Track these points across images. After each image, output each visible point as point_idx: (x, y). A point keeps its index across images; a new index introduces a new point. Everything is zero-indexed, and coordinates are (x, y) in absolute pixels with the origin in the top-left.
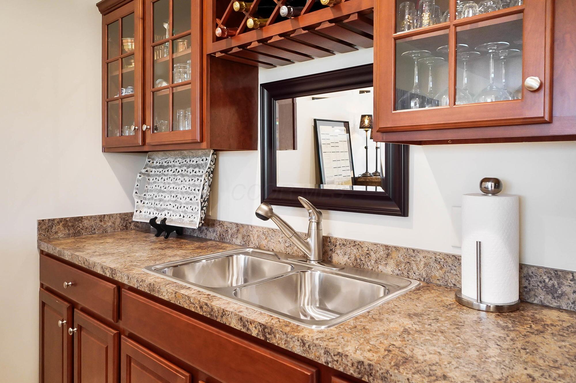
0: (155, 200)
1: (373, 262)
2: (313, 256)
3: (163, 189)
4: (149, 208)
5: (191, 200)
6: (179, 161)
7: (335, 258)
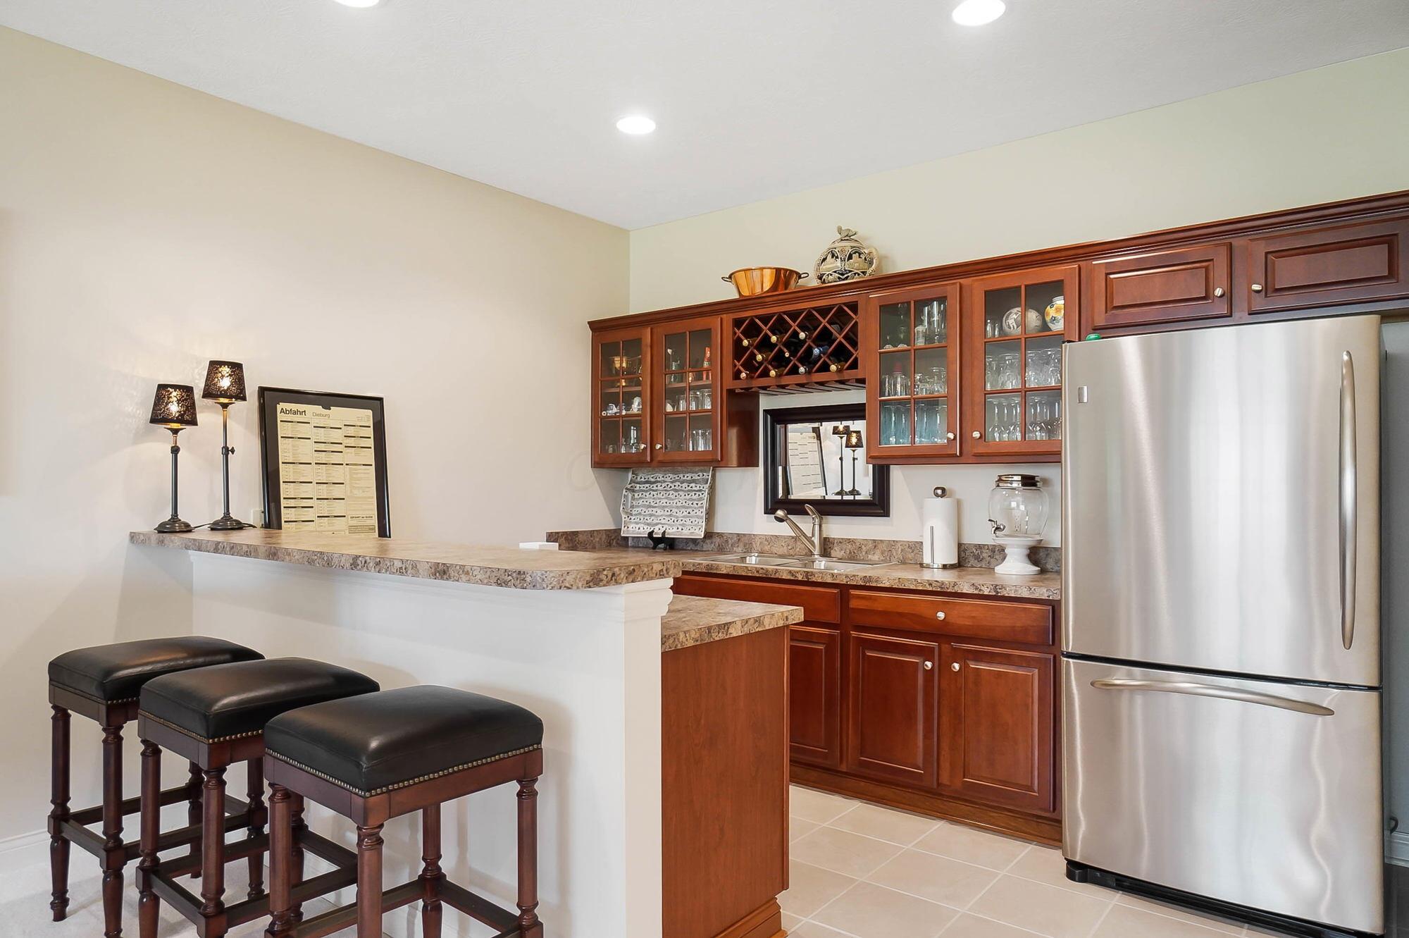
0: (644, 515)
1: (864, 553)
2: (816, 551)
3: (652, 504)
4: (637, 523)
5: (689, 513)
6: (670, 477)
7: (833, 553)
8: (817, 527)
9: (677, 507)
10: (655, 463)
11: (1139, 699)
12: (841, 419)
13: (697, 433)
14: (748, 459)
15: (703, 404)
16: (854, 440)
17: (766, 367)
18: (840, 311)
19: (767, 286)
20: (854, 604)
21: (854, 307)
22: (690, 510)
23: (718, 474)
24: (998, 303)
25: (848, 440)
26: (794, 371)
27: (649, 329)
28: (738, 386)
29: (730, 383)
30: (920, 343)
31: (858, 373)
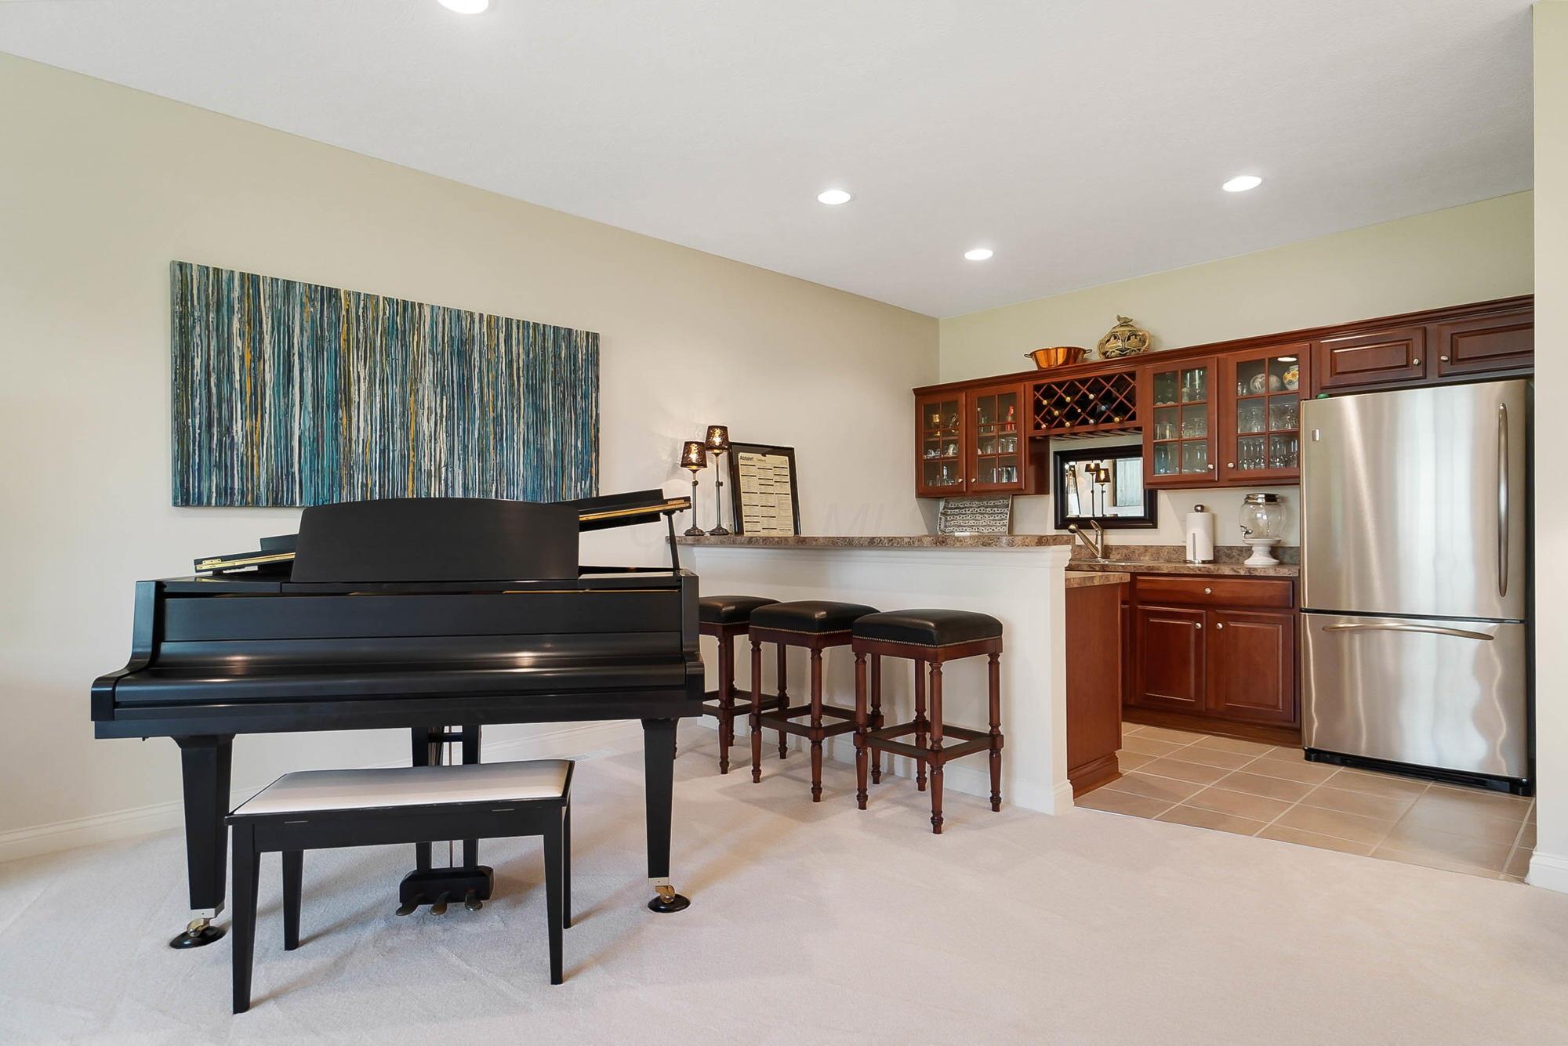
1: (1136, 555)
2: (1099, 555)
3: (962, 524)
5: (993, 530)
6: (975, 503)
7: (1112, 556)
8: (1099, 537)
9: (982, 526)
10: (969, 493)
11: (1357, 637)
12: (1092, 459)
13: (1002, 470)
14: (1042, 490)
15: (1008, 448)
16: (1102, 476)
17: (1061, 420)
18: (1121, 377)
19: (1060, 361)
20: (1140, 586)
21: (1132, 375)
22: (994, 528)
23: (1015, 501)
24: (1246, 371)
25: (1098, 476)
26: (1085, 422)
27: (964, 394)
28: (1038, 434)
29: (1032, 432)
30: (1185, 400)
31: (1136, 423)
